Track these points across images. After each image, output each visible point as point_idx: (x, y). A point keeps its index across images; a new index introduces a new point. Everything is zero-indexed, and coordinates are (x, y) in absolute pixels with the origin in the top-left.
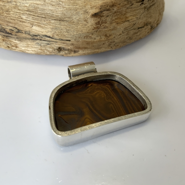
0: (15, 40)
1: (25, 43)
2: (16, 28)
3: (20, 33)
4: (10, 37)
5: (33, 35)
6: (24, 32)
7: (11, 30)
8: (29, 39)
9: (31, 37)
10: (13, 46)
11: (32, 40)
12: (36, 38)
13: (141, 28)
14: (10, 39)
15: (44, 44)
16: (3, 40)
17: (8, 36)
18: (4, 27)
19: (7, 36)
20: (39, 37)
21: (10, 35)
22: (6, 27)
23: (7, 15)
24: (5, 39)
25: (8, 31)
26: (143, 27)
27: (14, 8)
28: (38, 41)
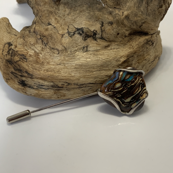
0: (65, 91)
1: (72, 92)
2: (67, 82)
3: (70, 86)
4: (61, 90)
5: (80, 85)
6: (73, 84)
7: (63, 84)
8: (76, 88)
9: (78, 86)
10: (62, 96)
11: (79, 89)
12: (82, 86)
13: (153, 61)
14: (60, 92)
15: (87, 89)
16: (55, 93)
17: (60, 89)
18: (57, 83)
19: (58, 90)
20: (84, 85)
21: (61, 89)
22: (58, 83)
23: (59, 74)
24: (57, 92)
25: (60, 85)
26: (154, 60)
27: (64, 68)
28: (83, 88)
